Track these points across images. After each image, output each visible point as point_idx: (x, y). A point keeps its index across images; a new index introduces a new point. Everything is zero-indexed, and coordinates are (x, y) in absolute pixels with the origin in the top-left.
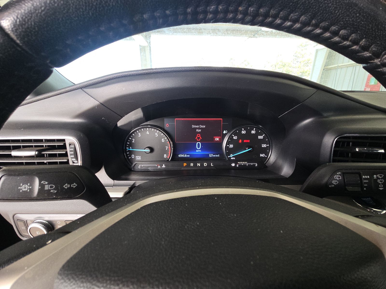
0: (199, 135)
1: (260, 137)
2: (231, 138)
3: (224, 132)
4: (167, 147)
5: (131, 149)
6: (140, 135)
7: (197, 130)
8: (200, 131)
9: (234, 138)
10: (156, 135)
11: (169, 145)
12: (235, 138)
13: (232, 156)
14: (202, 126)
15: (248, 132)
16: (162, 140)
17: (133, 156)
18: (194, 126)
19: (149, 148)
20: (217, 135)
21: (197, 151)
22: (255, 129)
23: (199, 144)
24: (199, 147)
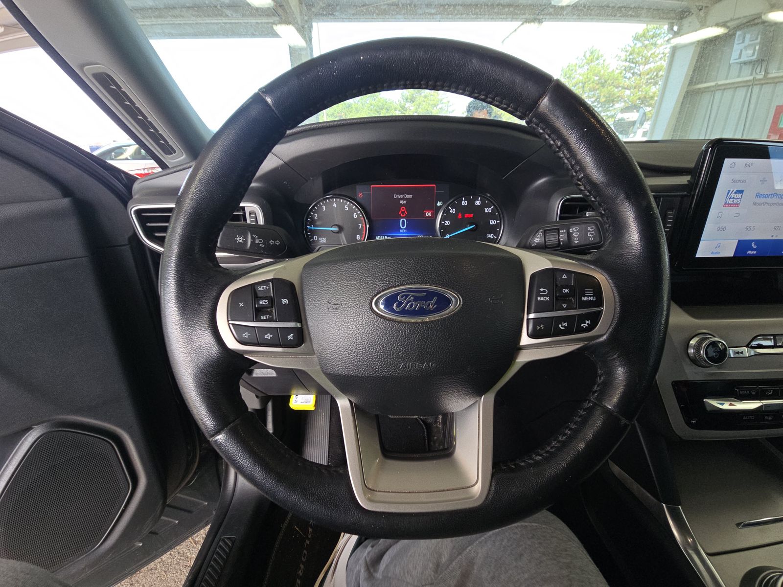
0: (404, 209)
1: (488, 210)
2: (447, 211)
3: (439, 204)
4: (361, 225)
5: (313, 228)
6: (324, 208)
7: (401, 202)
8: (405, 202)
9: (451, 211)
10: (346, 209)
11: (364, 222)
12: (453, 211)
13: (449, 236)
14: (407, 196)
15: (471, 203)
16: (354, 215)
17: (316, 238)
18: (396, 196)
19: (339, 226)
20: (428, 209)
21: (401, 231)
22: (480, 198)
23: (403, 222)
24: (403, 226)
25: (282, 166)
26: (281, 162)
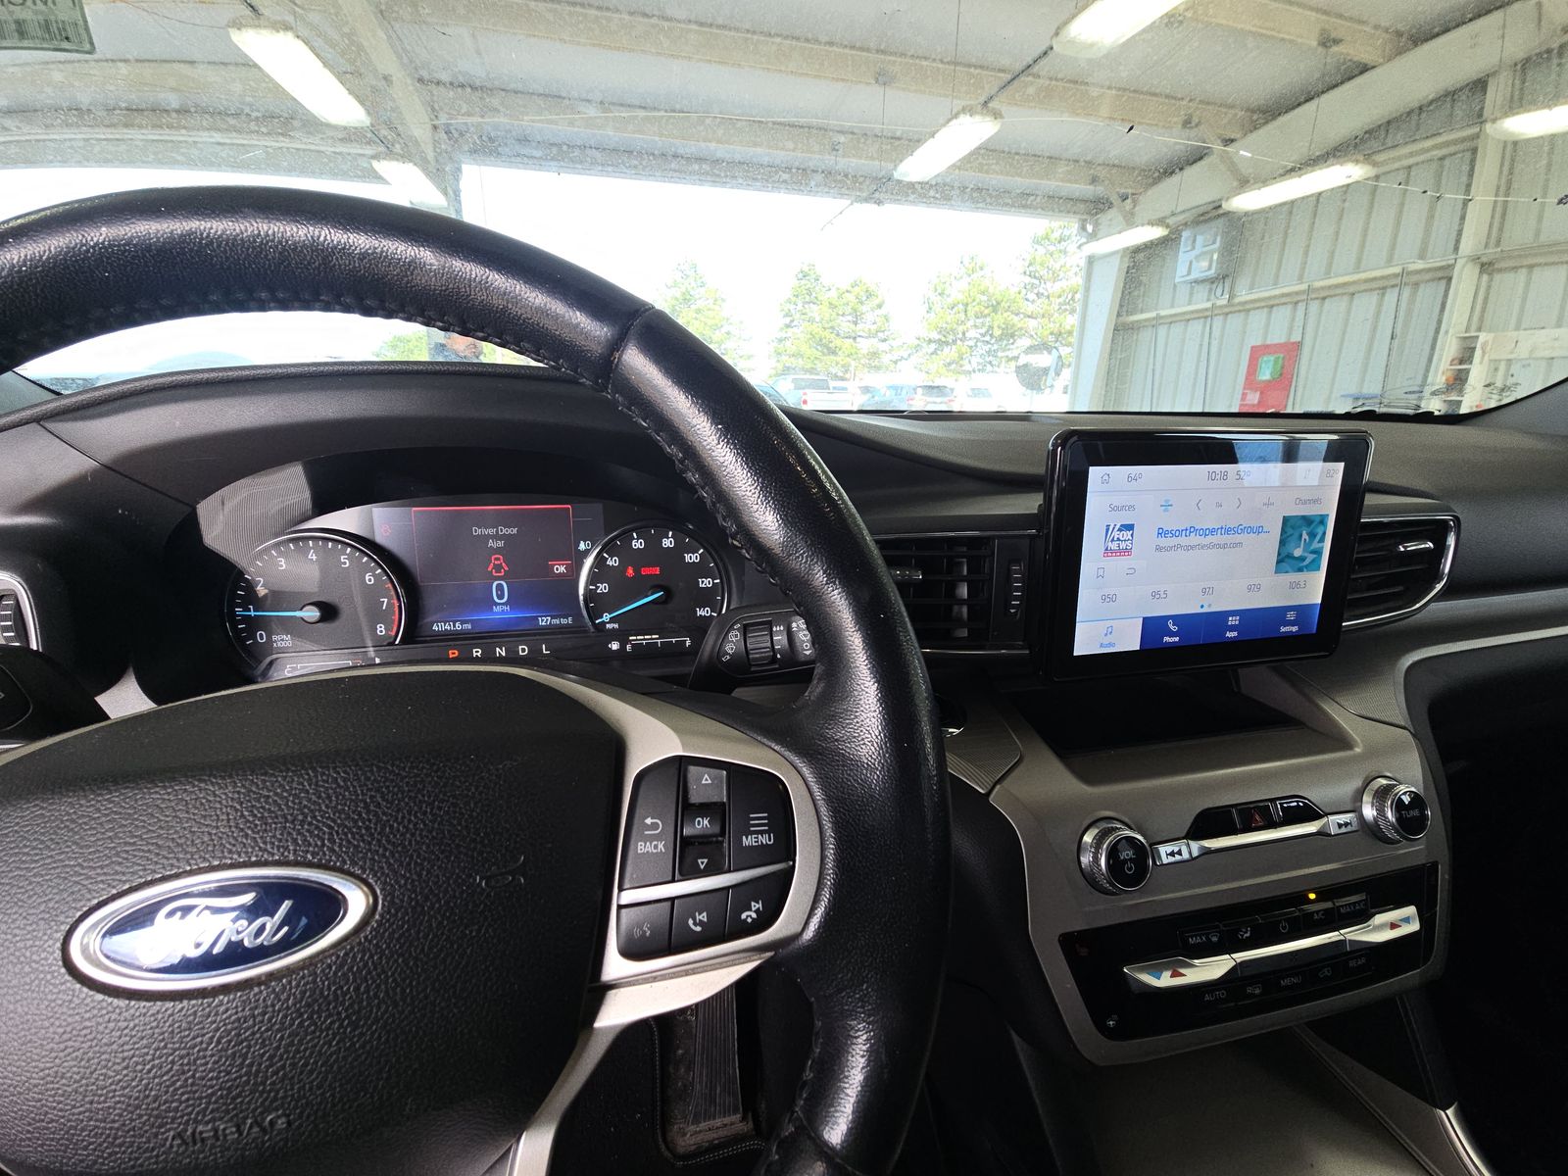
0: (498, 559)
1: (691, 558)
2: (600, 561)
3: (582, 546)
4: (386, 600)
5: (252, 614)
6: (283, 563)
7: (491, 543)
8: (501, 544)
9: (610, 563)
10: (345, 563)
11: (393, 593)
12: (613, 562)
13: (609, 616)
14: (506, 531)
15: (653, 544)
16: (367, 578)
17: (261, 637)
18: (477, 531)
19: (318, 604)
20: (559, 558)
21: (496, 609)
22: (671, 533)
23: (499, 587)
24: (500, 597)
25: (95, 473)
26: (92, 464)
